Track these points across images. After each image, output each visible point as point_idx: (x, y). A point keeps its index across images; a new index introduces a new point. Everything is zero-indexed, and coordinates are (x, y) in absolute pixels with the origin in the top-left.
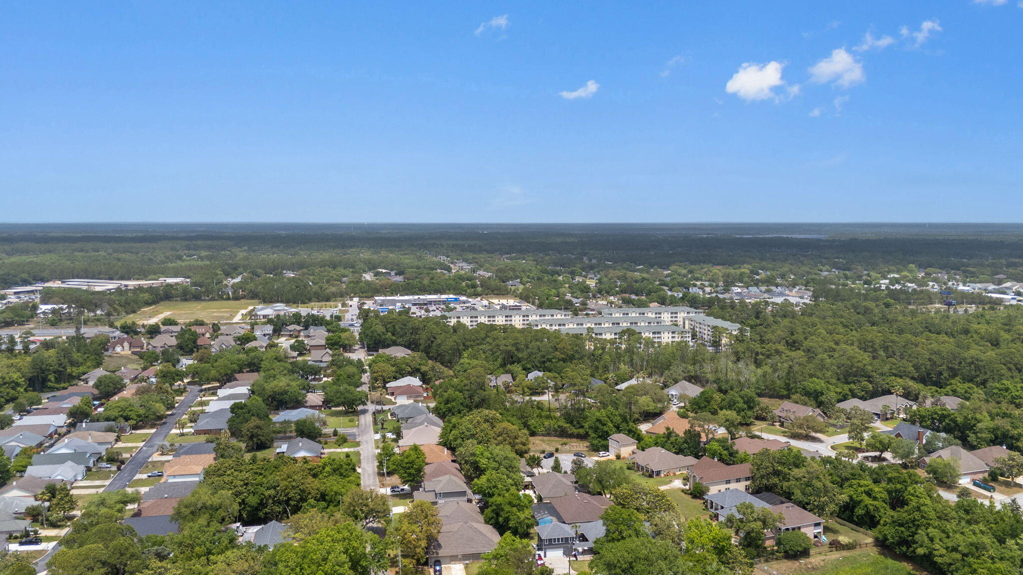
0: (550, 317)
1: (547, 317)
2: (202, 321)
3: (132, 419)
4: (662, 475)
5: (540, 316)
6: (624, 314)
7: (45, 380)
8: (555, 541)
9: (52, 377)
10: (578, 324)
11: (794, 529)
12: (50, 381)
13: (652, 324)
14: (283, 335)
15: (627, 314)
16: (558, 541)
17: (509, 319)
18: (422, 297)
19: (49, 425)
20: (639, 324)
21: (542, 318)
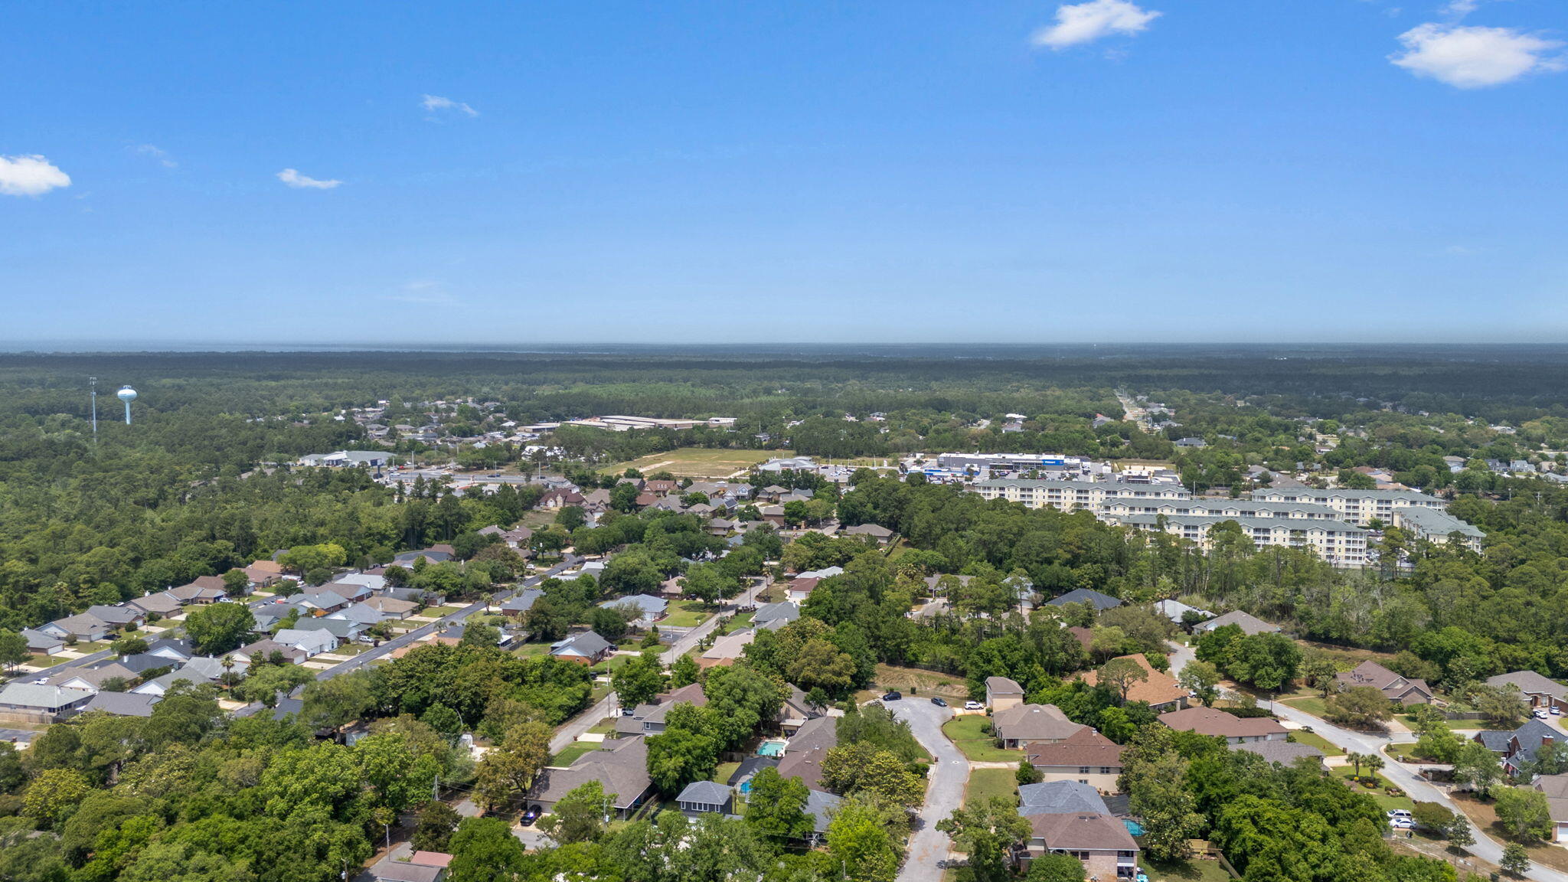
0: (1153, 497)
1: (1148, 497)
2: (669, 475)
3: (444, 588)
4: (1020, 747)
5: (1137, 493)
6: (1287, 498)
7: (422, 534)
8: (695, 807)
9: (431, 532)
10: (1211, 511)
11: (1075, 854)
12: (427, 536)
13: (1316, 518)
14: (759, 499)
15: (1294, 499)
16: (700, 808)
17: (1083, 495)
18: (1008, 456)
19: (358, 587)
20: (1290, 516)
21: (1140, 497)
